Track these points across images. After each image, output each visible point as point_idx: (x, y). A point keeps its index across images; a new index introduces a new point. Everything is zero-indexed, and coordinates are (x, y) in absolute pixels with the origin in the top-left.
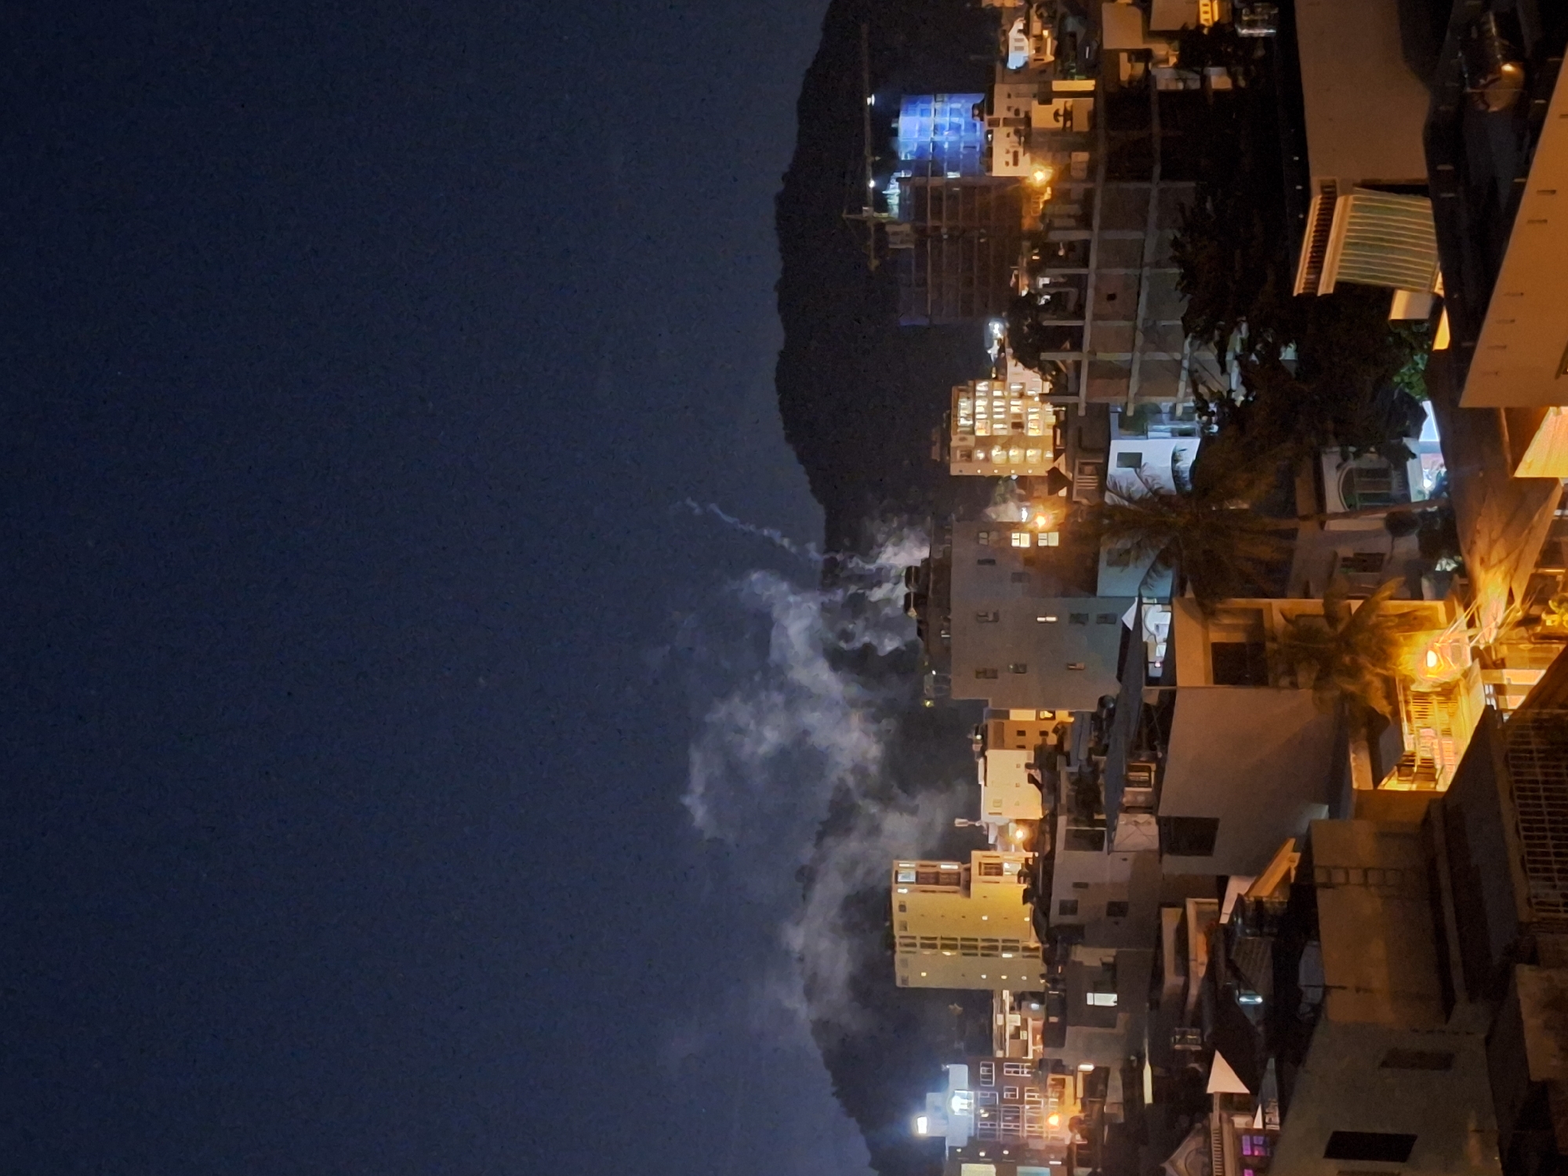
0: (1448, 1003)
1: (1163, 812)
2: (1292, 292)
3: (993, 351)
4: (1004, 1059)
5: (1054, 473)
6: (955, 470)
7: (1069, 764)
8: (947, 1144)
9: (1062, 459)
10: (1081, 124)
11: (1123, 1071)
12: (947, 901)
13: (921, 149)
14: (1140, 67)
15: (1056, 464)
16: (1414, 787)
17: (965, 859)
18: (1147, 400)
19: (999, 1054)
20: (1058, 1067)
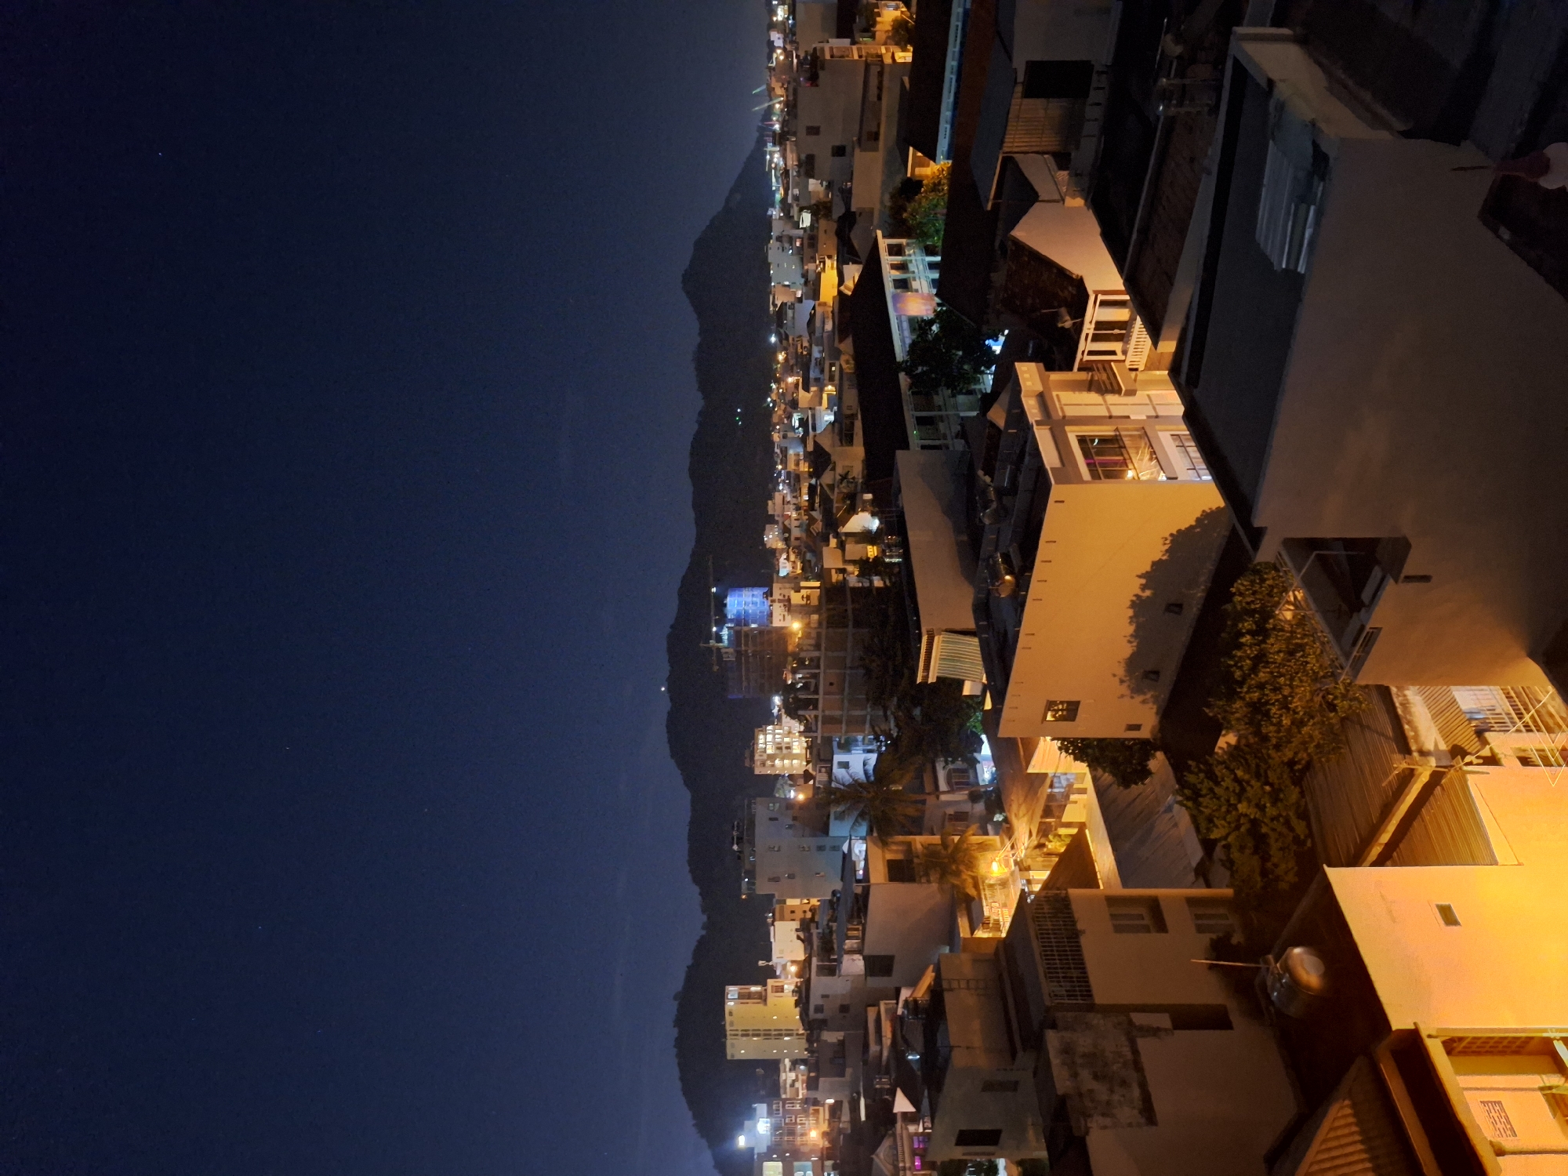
0: (1013, 1055)
1: (866, 952)
2: (916, 680)
3: (775, 711)
4: (787, 1099)
5: (806, 771)
6: (757, 772)
7: (817, 928)
8: (756, 1151)
9: (810, 765)
10: (815, 602)
11: (850, 1103)
12: (753, 1008)
13: (738, 615)
14: (841, 577)
15: (807, 768)
16: (991, 935)
17: (764, 984)
18: (850, 734)
19: (784, 1096)
20: (816, 1102)
